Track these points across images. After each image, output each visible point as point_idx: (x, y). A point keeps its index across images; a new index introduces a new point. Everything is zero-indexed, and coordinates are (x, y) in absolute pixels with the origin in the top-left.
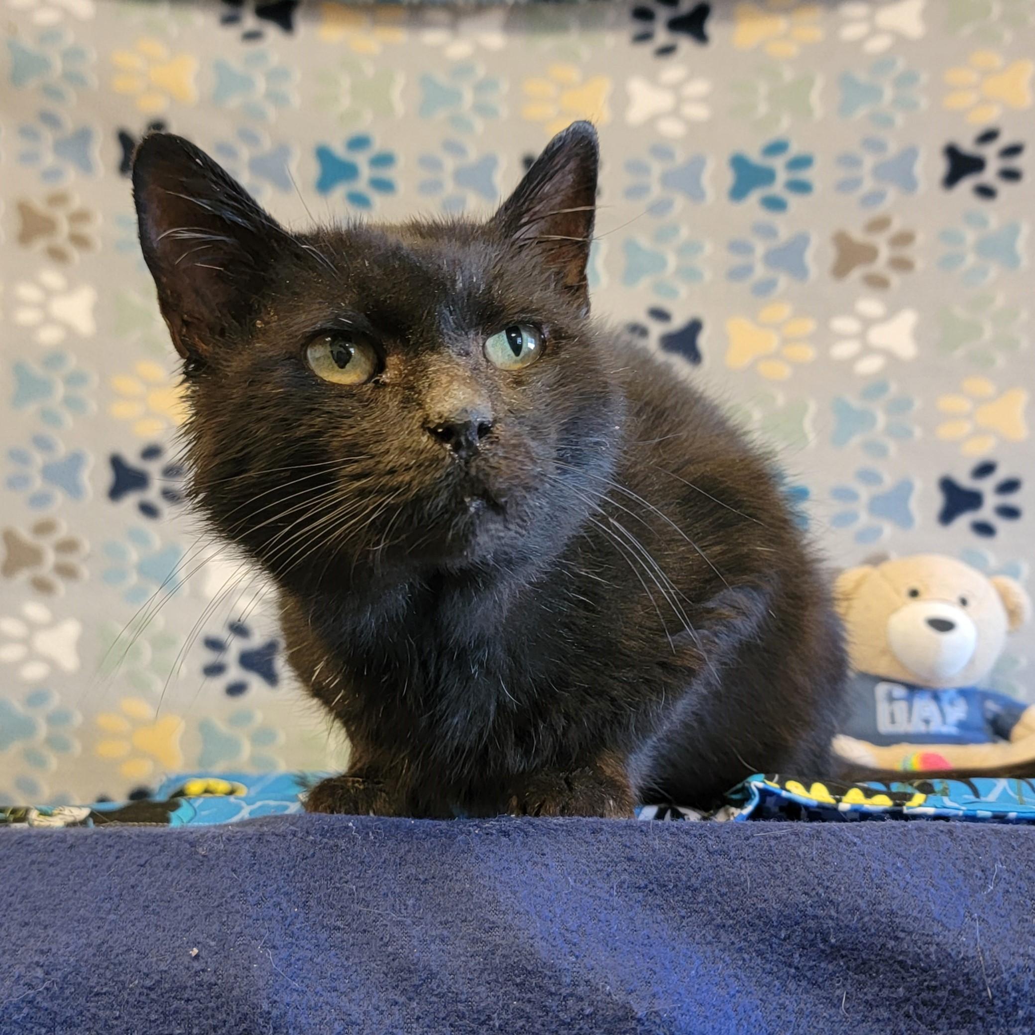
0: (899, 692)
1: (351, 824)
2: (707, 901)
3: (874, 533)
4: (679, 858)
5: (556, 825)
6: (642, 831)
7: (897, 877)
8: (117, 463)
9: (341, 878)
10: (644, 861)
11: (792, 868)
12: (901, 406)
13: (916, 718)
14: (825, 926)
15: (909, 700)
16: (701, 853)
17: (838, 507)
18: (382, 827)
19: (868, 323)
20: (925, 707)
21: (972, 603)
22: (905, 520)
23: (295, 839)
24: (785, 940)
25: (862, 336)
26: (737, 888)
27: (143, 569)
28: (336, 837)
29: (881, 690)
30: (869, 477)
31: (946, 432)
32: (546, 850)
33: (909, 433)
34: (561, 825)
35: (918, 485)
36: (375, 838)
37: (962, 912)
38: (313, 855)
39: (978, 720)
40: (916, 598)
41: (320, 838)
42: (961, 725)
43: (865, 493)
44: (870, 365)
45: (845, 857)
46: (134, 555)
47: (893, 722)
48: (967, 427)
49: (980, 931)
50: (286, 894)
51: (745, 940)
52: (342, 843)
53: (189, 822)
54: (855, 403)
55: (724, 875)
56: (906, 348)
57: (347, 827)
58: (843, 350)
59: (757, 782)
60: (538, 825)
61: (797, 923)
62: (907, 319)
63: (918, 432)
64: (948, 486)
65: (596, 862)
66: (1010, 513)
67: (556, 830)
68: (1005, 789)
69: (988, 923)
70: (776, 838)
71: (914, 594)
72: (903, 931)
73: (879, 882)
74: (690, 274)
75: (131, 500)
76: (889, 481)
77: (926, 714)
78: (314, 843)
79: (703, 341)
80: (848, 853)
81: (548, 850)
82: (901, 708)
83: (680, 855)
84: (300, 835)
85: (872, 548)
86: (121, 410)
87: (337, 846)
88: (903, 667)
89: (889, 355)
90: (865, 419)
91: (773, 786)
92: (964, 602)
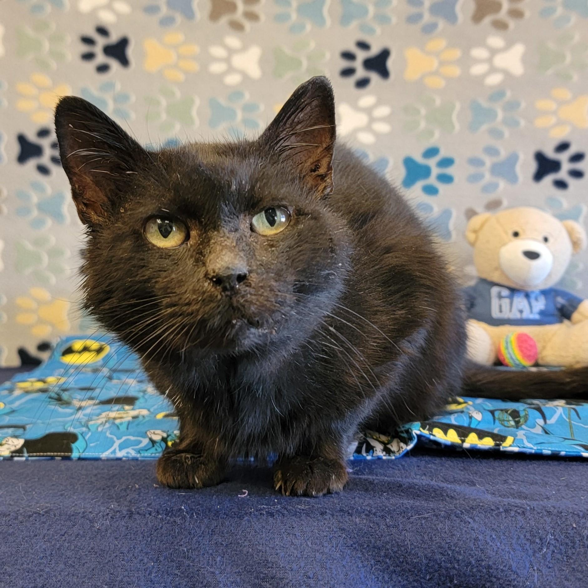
0: (505, 292)
1: (183, 507)
2: (386, 556)
3: (493, 187)
4: (370, 529)
5: (300, 509)
6: (349, 513)
7: (493, 544)
8: (22, 139)
9: (178, 543)
10: (351, 531)
11: (434, 539)
12: (512, 106)
13: (514, 309)
14: (451, 574)
15: (511, 297)
16: (383, 527)
17: (472, 170)
18: (200, 509)
19: (494, 52)
20: (520, 302)
21: (551, 240)
22: (512, 178)
23: (151, 517)
24: (429, 580)
25: (490, 60)
26: (403, 549)
27: (40, 207)
28: (175, 516)
29: (495, 290)
30: (491, 151)
31: (540, 123)
32: (295, 525)
33: (517, 123)
34: (303, 510)
35: (522, 157)
36: (197, 517)
37: (528, 565)
38: (161, 528)
39: (552, 309)
40: (517, 238)
41: (165, 516)
42: (542, 313)
43: (488, 161)
44: (494, 80)
45: (464, 531)
46: (35, 199)
47: (501, 311)
48: (553, 120)
49: (537, 578)
50: (147, 553)
51: (407, 580)
52: (178, 521)
53: (83, 452)
54: (485, 104)
55: (395, 540)
56: (517, 69)
57: (181, 509)
58: (478, 70)
59: (417, 429)
60: (290, 510)
61: (436, 571)
62: (519, 49)
63: (523, 123)
64: (540, 157)
65: (323, 531)
66: (577, 174)
67: (300, 513)
68: (561, 414)
69: (541, 572)
70: (425, 518)
71: (516, 234)
72: (495, 577)
73: (482, 547)
74: (383, 19)
75: (32, 163)
76: (504, 154)
77: (521, 307)
78: (162, 519)
79: (390, 63)
80: (465, 529)
81: (296, 525)
82: (506, 302)
83: (371, 527)
84: (153, 515)
85: (492, 196)
86: (24, 105)
87: (175, 522)
88: (508, 278)
89: (507, 73)
90: (490, 114)
91: (426, 432)
92: (546, 240)
